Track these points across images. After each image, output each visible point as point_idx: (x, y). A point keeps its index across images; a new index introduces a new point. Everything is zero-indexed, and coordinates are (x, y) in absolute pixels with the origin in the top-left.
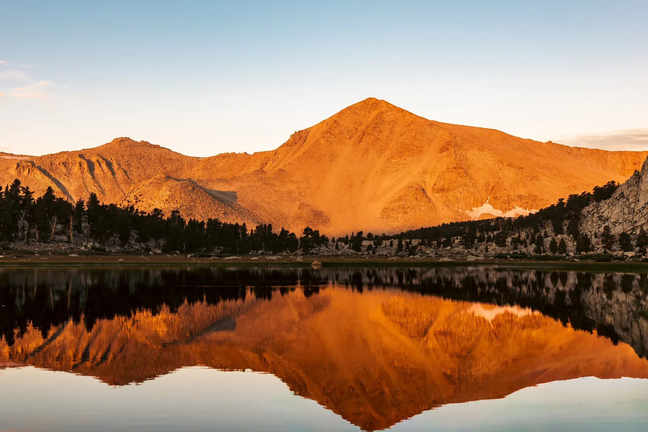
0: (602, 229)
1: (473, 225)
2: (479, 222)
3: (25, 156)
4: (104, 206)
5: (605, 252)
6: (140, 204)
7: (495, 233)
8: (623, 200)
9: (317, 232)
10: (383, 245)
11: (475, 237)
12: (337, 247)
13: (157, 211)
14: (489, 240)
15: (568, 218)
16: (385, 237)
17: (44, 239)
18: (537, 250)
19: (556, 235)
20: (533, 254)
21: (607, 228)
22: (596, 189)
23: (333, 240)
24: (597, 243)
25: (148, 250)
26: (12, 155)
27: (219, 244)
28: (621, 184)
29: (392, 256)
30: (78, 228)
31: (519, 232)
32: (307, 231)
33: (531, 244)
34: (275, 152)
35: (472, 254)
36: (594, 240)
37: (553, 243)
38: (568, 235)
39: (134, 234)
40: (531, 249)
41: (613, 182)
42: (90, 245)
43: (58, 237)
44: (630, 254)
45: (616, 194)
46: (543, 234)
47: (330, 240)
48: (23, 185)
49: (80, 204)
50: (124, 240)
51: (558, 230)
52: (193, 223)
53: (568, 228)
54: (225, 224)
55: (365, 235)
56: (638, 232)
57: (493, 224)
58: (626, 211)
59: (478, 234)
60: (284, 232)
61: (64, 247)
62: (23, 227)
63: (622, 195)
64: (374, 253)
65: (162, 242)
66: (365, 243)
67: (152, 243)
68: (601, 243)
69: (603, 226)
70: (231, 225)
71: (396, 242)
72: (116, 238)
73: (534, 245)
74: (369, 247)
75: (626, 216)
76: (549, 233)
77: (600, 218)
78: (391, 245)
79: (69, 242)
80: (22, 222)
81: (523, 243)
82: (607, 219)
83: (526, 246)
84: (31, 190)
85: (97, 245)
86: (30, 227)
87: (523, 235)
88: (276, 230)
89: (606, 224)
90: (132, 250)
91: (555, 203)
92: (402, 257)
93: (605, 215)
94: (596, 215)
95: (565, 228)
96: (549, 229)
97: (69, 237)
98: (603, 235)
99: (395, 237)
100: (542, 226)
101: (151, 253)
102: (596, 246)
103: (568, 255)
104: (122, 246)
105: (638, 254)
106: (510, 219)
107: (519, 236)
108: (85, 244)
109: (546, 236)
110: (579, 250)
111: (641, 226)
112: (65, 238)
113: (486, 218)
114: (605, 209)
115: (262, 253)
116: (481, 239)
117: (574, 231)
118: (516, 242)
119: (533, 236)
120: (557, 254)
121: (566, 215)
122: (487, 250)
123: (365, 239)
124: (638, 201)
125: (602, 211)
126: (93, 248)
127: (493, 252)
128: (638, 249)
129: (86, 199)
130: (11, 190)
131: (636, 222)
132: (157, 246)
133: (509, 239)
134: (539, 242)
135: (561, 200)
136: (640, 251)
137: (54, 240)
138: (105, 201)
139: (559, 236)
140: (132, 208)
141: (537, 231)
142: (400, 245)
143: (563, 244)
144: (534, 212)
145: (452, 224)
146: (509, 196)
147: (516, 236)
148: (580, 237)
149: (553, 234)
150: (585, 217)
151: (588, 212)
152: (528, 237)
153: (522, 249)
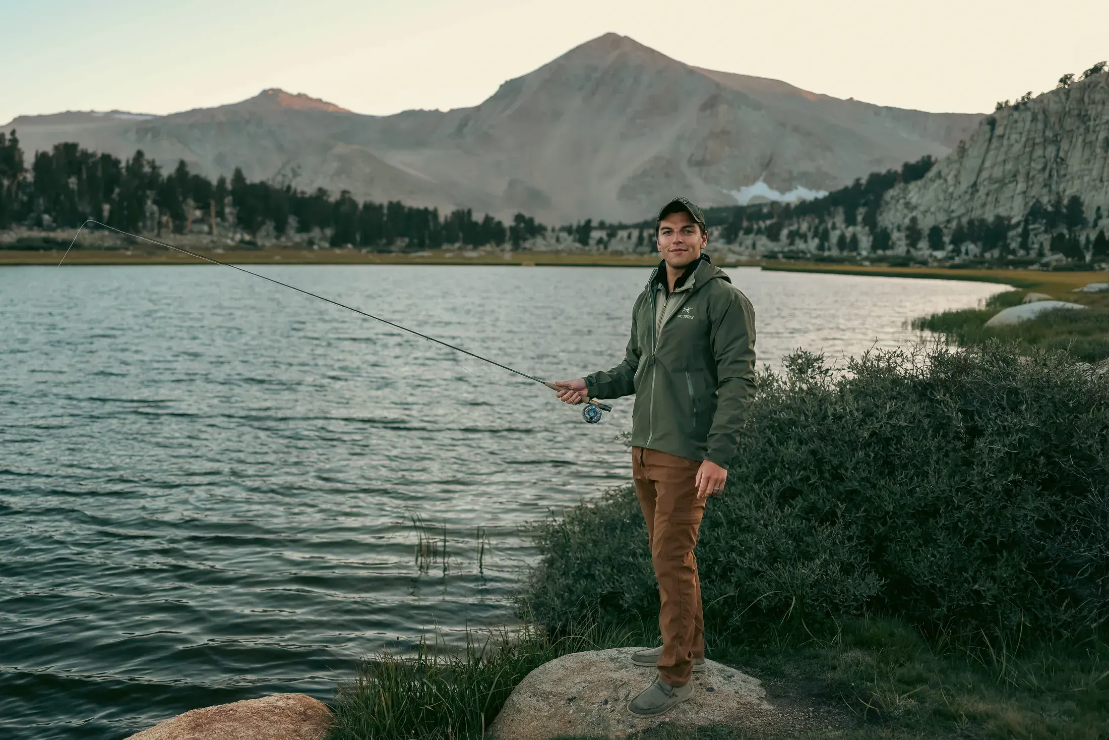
0: (907, 221)
1: (740, 212)
2: (748, 207)
3: (146, 115)
4: (253, 186)
5: (908, 252)
6: (298, 179)
7: (768, 222)
8: (938, 182)
9: (531, 220)
10: (618, 237)
11: (741, 228)
12: (558, 240)
13: (322, 192)
14: (759, 231)
15: (865, 205)
16: (623, 227)
17: (179, 229)
18: (821, 247)
19: (847, 227)
20: (815, 251)
21: (914, 220)
22: (907, 166)
23: (553, 230)
24: (899, 239)
25: (311, 243)
26: (129, 113)
27: (402, 235)
28: (939, 159)
29: (628, 253)
30: (221, 214)
31: (799, 223)
32: (519, 218)
33: (813, 238)
34: (478, 108)
35: (734, 252)
36: (895, 235)
37: (842, 238)
38: (863, 227)
39: (292, 221)
40: (813, 244)
41: (929, 157)
42: (238, 237)
43: (196, 227)
44: (939, 254)
45: (931, 173)
46: (830, 225)
47: (550, 228)
48: (148, 156)
49: (222, 181)
50: (280, 229)
51: (850, 220)
52: (369, 207)
53: (864, 219)
54: (411, 209)
55: (595, 223)
56: (954, 224)
57: (765, 210)
58: (941, 197)
59: (745, 224)
60: (488, 219)
61: (206, 240)
62: (152, 214)
63: (939, 175)
64: (606, 248)
65: (329, 232)
66: (596, 235)
67: (316, 233)
68: (904, 238)
69: (910, 216)
70: (418, 211)
71: (635, 233)
72: (270, 226)
73: (817, 241)
74: (600, 241)
75: (940, 204)
76: (838, 225)
77: (907, 205)
78: (629, 237)
79: (210, 233)
80: (150, 206)
81: (804, 237)
82: (915, 208)
83: (806, 241)
84: (157, 163)
85: (247, 237)
86: (161, 213)
87: (804, 227)
88: (478, 217)
89: (914, 214)
90: (290, 244)
91: (850, 183)
92: (642, 254)
93: (914, 201)
94: (902, 201)
95: (860, 218)
96: (839, 219)
97: (211, 227)
98: (908, 228)
99: (635, 226)
100: (829, 214)
101: (316, 247)
102: (899, 243)
103: (859, 254)
104: (278, 238)
105: (950, 255)
106: (788, 205)
107: (799, 228)
108: (230, 235)
109: (834, 227)
110: (874, 247)
111: (959, 218)
112: (206, 228)
113: (757, 202)
114: (915, 192)
115: (460, 248)
116: (748, 231)
117: (871, 222)
118: (792, 236)
119: (817, 228)
120: (845, 253)
121: (863, 201)
122: (754, 246)
123: (595, 228)
124: (959, 183)
125: (910, 195)
126: (242, 241)
127: (763, 249)
128: (950, 247)
129: (229, 177)
130: (133, 164)
131: (953, 211)
132: (323, 238)
133: (785, 232)
134: (824, 237)
135: (858, 180)
136: (953, 251)
137: (191, 232)
138: (254, 177)
139: (851, 229)
140: (289, 187)
141: (822, 221)
142: (641, 239)
143: (854, 239)
144: (822, 194)
145: (712, 209)
146: (790, 172)
147: (794, 227)
148: (878, 230)
149: (843, 226)
150: (887, 203)
151: (892, 198)
152: (809, 229)
153: (800, 245)
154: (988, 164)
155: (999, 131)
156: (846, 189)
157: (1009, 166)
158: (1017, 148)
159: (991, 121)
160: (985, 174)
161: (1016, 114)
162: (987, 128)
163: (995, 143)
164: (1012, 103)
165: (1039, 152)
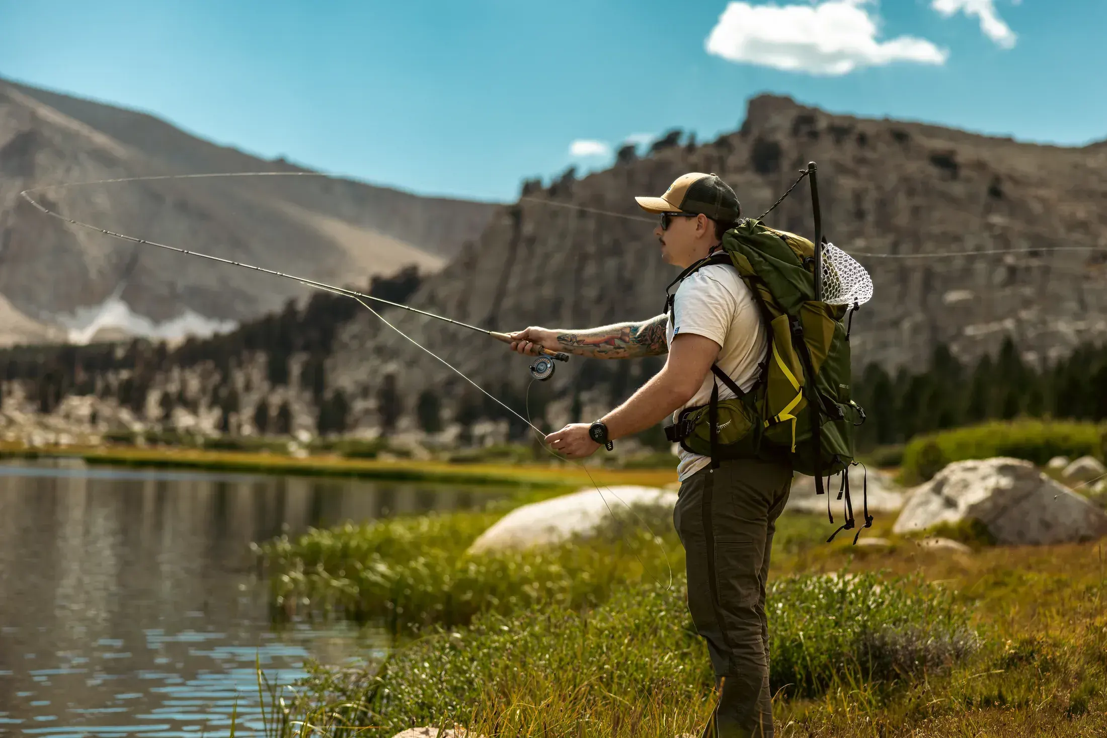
0: (379, 380)
1: (71, 355)
2: (89, 346)
5: (381, 435)
7: (125, 375)
11: (71, 384)
14: (106, 391)
15: (306, 348)
18: (224, 425)
19: (273, 388)
20: (211, 433)
21: (390, 378)
22: (377, 282)
24: (366, 413)
28: (429, 274)
31: (182, 378)
33: (209, 407)
36: (358, 405)
37: (262, 408)
38: (301, 390)
40: (210, 418)
41: (414, 269)
45: (420, 296)
46: (240, 384)
51: (278, 376)
53: (302, 374)
57: (120, 353)
59: (81, 376)
68: (374, 411)
69: (384, 371)
73: (216, 412)
76: (255, 384)
77: (380, 351)
81: (192, 407)
82: (392, 357)
83: (195, 413)
87: (194, 384)
91: (277, 308)
93: (391, 344)
94: (370, 343)
95: (295, 373)
96: (258, 374)
98: (380, 393)
100: (240, 364)
102: (365, 419)
103: (294, 440)
106: (164, 345)
107: (183, 387)
109: (248, 388)
110: (322, 427)
113: (107, 338)
116: (85, 391)
117: (314, 380)
118: (167, 403)
119: (216, 390)
121: (300, 342)
128: (455, 428)
133: (155, 395)
134: (230, 405)
135: (291, 303)
136: (460, 435)
139: (279, 393)
141: (227, 376)
143: (285, 413)
144: (228, 327)
145: (17, 348)
146: (172, 285)
147: (173, 388)
148: (328, 395)
149: (266, 386)
150: (345, 346)
151: (354, 337)
152: (203, 390)
153: (184, 420)
154: (513, 284)
155: (528, 228)
156: (269, 320)
157: (547, 291)
158: (557, 260)
159: (515, 212)
160: (508, 303)
161: (555, 204)
162: (507, 222)
163: (522, 251)
164: (547, 183)
165: (591, 269)
